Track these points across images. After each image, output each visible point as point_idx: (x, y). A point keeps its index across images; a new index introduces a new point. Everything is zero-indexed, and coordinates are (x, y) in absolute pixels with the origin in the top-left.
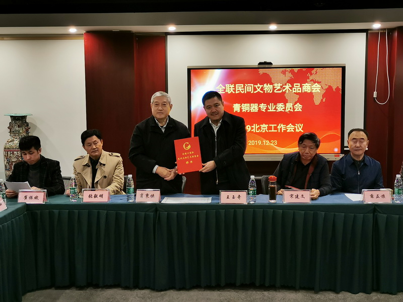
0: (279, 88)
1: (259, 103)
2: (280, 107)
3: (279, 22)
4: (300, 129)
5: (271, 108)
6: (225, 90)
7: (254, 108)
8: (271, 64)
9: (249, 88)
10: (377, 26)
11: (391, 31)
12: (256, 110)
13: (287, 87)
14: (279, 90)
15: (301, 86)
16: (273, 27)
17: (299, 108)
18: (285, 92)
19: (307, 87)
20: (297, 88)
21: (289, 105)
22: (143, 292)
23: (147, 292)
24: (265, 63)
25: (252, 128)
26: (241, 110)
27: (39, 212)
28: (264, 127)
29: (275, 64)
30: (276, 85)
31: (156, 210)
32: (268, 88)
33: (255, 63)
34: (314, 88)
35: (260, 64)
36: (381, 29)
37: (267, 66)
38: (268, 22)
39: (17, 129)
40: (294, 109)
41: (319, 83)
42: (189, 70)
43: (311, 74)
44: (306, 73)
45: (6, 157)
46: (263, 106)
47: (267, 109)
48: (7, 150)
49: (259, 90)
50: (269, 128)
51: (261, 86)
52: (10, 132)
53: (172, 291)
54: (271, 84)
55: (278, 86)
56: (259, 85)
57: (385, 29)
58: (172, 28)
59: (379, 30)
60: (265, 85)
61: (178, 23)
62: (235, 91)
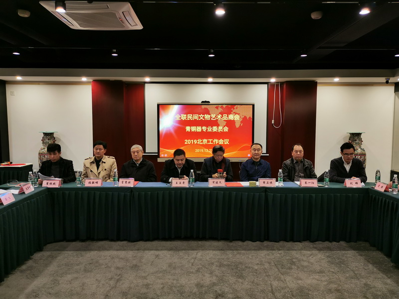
0: (214, 117)
1: (202, 126)
2: (215, 129)
3: (214, 77)
4: (227, 143)
5: (210, 129)
6: (181, 118)
7: (199, 129)
8: (209, 102)
9: (196, 117)
10: (273, 80)
11: (282, 83)
12: (200, 130)
13: (219, 116)
14: (213, 118)
15: (228, 116)
16: (210, 80)
17: (226, 129)
18: (217, 120)
19: (231, 117)
20: (225, 117)
21: (220, 128)
22: (123, 242)
23: (125, 242)
24: (206, 102)
25: (198, 142)
26: (191, 130)
27: (56, 192)
28: (205, 141)
29: (211, 102)
30: (212, 115)
31: (132, 191)
32: (207, 117)
33: (200, 102)
34: (235, 117)
35: (202, 102)
36: (277, 82)
37: (207, 103)
38: (207, 77)
39: (47, 141)
40: (223, 130)
41: (238, 114)
42: (158, 105)
43: (234, 109)
44: (231, 108)
45: (40, 159)
46: (204, 128)
47: (207, 130)
48: (40, 154)
49: (202, 118)
50: (208, 142)
51: (203, 116)
52: (43, 143)
53: (141, 242)
54: (209, 114)
55: (213, 116)
56: (202, 115)
57: (278, 83)
58: (147, 79)
59: (275, 83)
60: (206, 115)
61: (151, 76)
62: (187, 118)
